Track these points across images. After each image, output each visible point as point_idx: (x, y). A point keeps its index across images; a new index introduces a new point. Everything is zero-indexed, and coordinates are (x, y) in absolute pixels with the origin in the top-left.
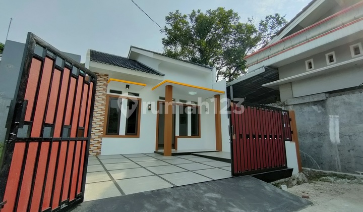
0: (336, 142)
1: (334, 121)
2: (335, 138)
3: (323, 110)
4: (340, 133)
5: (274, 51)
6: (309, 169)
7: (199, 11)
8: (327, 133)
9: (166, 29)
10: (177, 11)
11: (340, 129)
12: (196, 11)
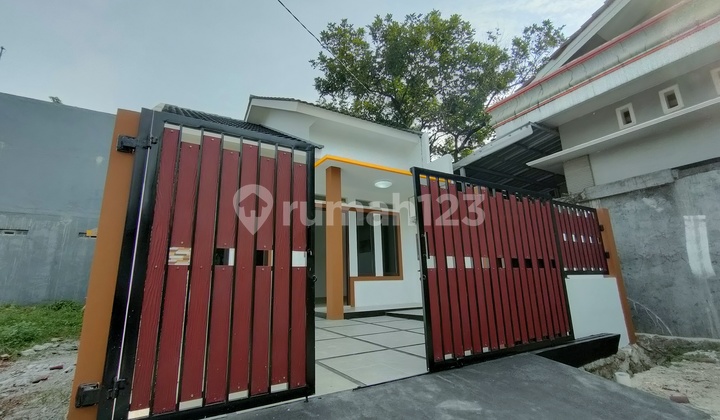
0: (705, 273)
1: (696, 228)
2: (702, 265)
3: (668, 204)
4: (711, 254)
5: (549, 90)
6: (651, 336)
7: (389, 17)
8: (682, 255)
9: (323, 59)
10: (345, 21)
11: (711, 244)
12: (383, 17)
